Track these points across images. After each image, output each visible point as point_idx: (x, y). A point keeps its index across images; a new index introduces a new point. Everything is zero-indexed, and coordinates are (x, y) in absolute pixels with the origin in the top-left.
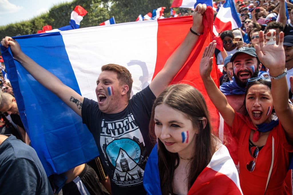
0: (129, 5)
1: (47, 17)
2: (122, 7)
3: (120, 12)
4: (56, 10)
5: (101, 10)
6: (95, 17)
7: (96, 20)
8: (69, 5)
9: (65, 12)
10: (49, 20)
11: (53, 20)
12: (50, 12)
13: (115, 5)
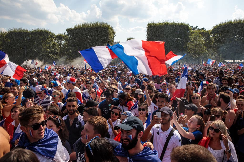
0: (77, 47)
1: (4, 37)
2: (72, 47)
3: (69, 50)
4: (15, 33)
5: (55, 44)
6: (48, 48)
7: (48, 51)
8: (28, 33)
9: (22, 38)
10: (5, 39)
11: (10, 41)
12: (8, 33)
13: (66, 43)
